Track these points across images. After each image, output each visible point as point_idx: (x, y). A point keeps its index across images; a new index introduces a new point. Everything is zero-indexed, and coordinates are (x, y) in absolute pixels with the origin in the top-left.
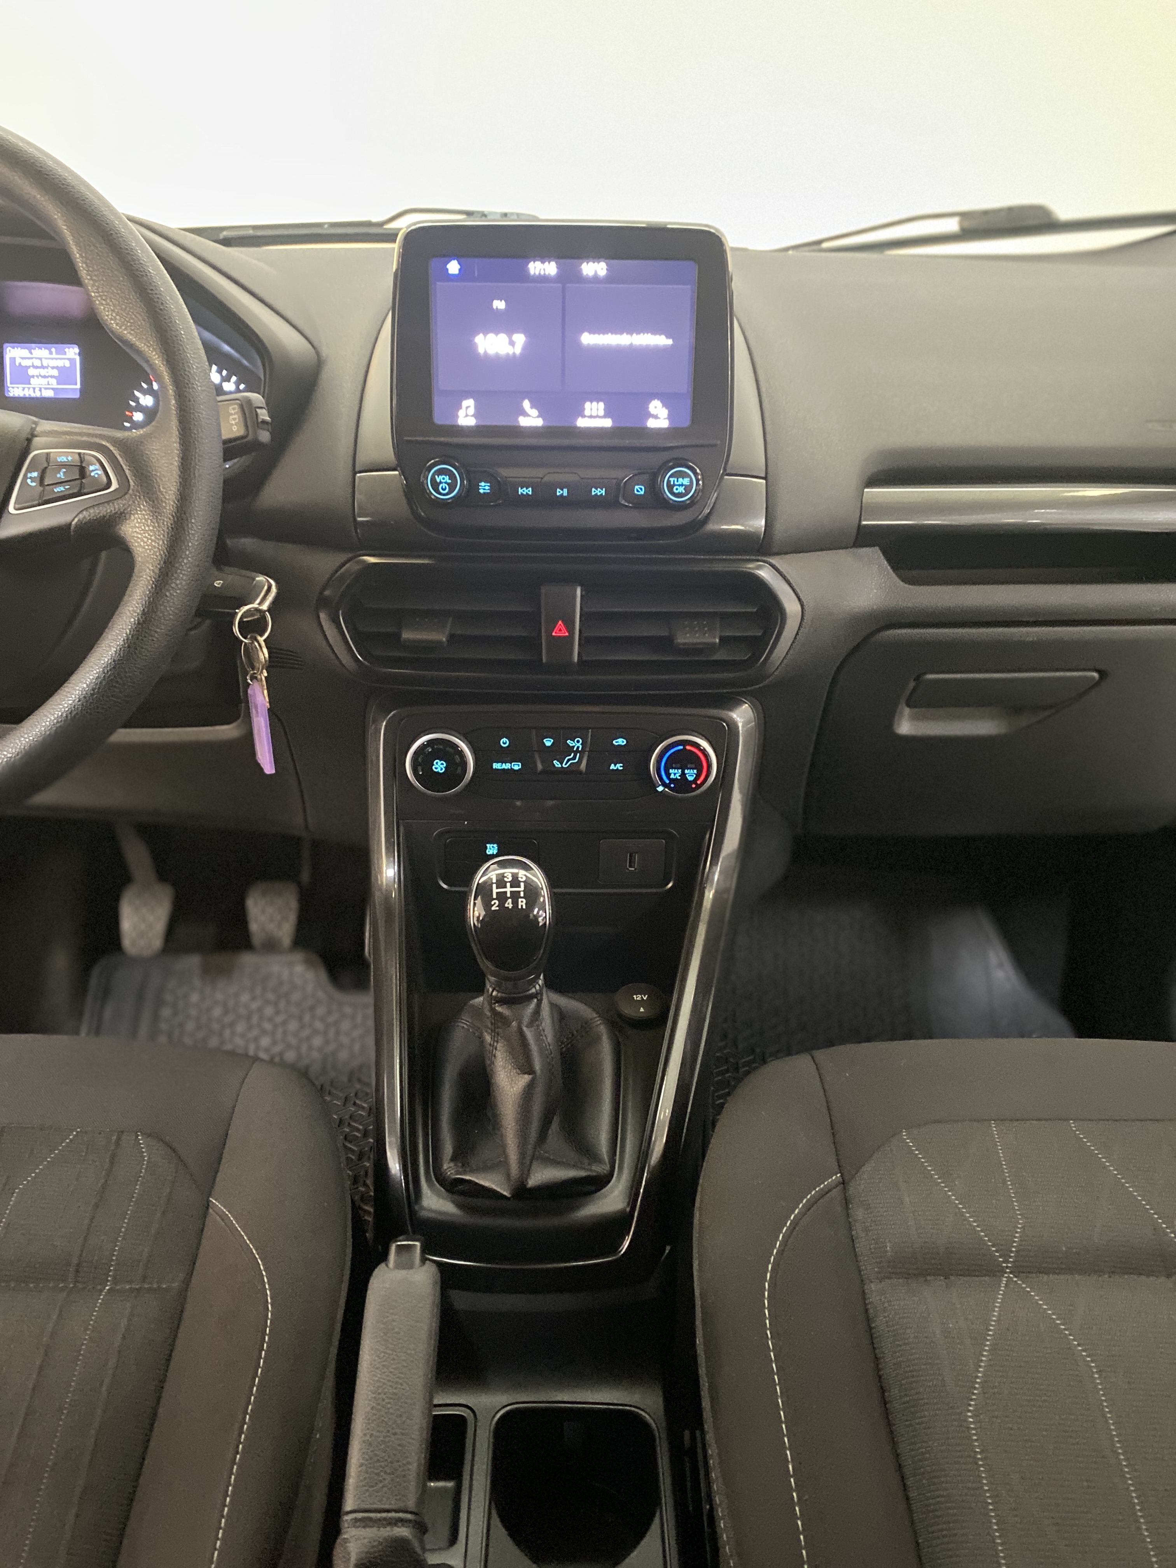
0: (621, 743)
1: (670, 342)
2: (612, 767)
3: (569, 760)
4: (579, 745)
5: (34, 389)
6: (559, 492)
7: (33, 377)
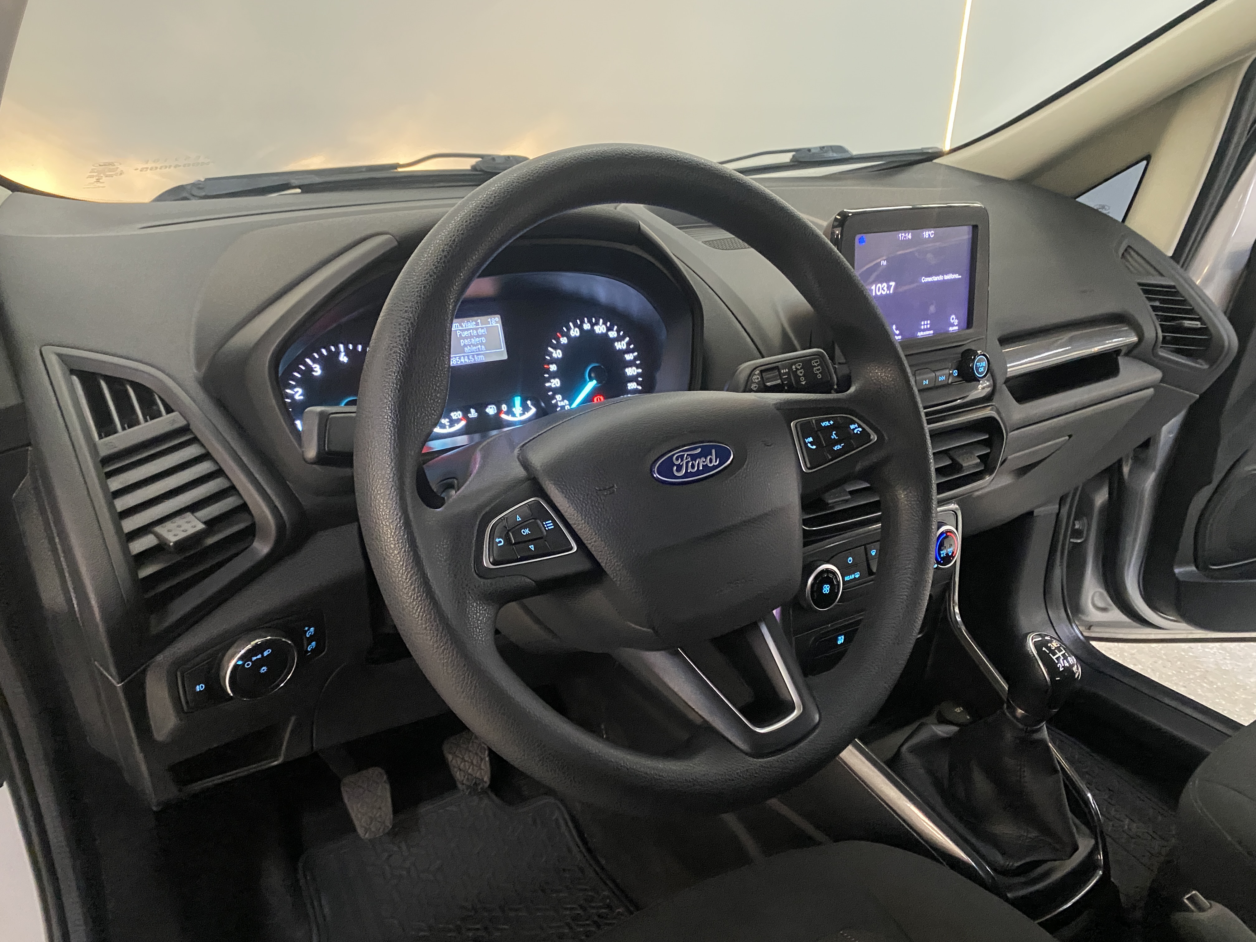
5: (468, 356)
6: (924, 382)
7: (465, 346)
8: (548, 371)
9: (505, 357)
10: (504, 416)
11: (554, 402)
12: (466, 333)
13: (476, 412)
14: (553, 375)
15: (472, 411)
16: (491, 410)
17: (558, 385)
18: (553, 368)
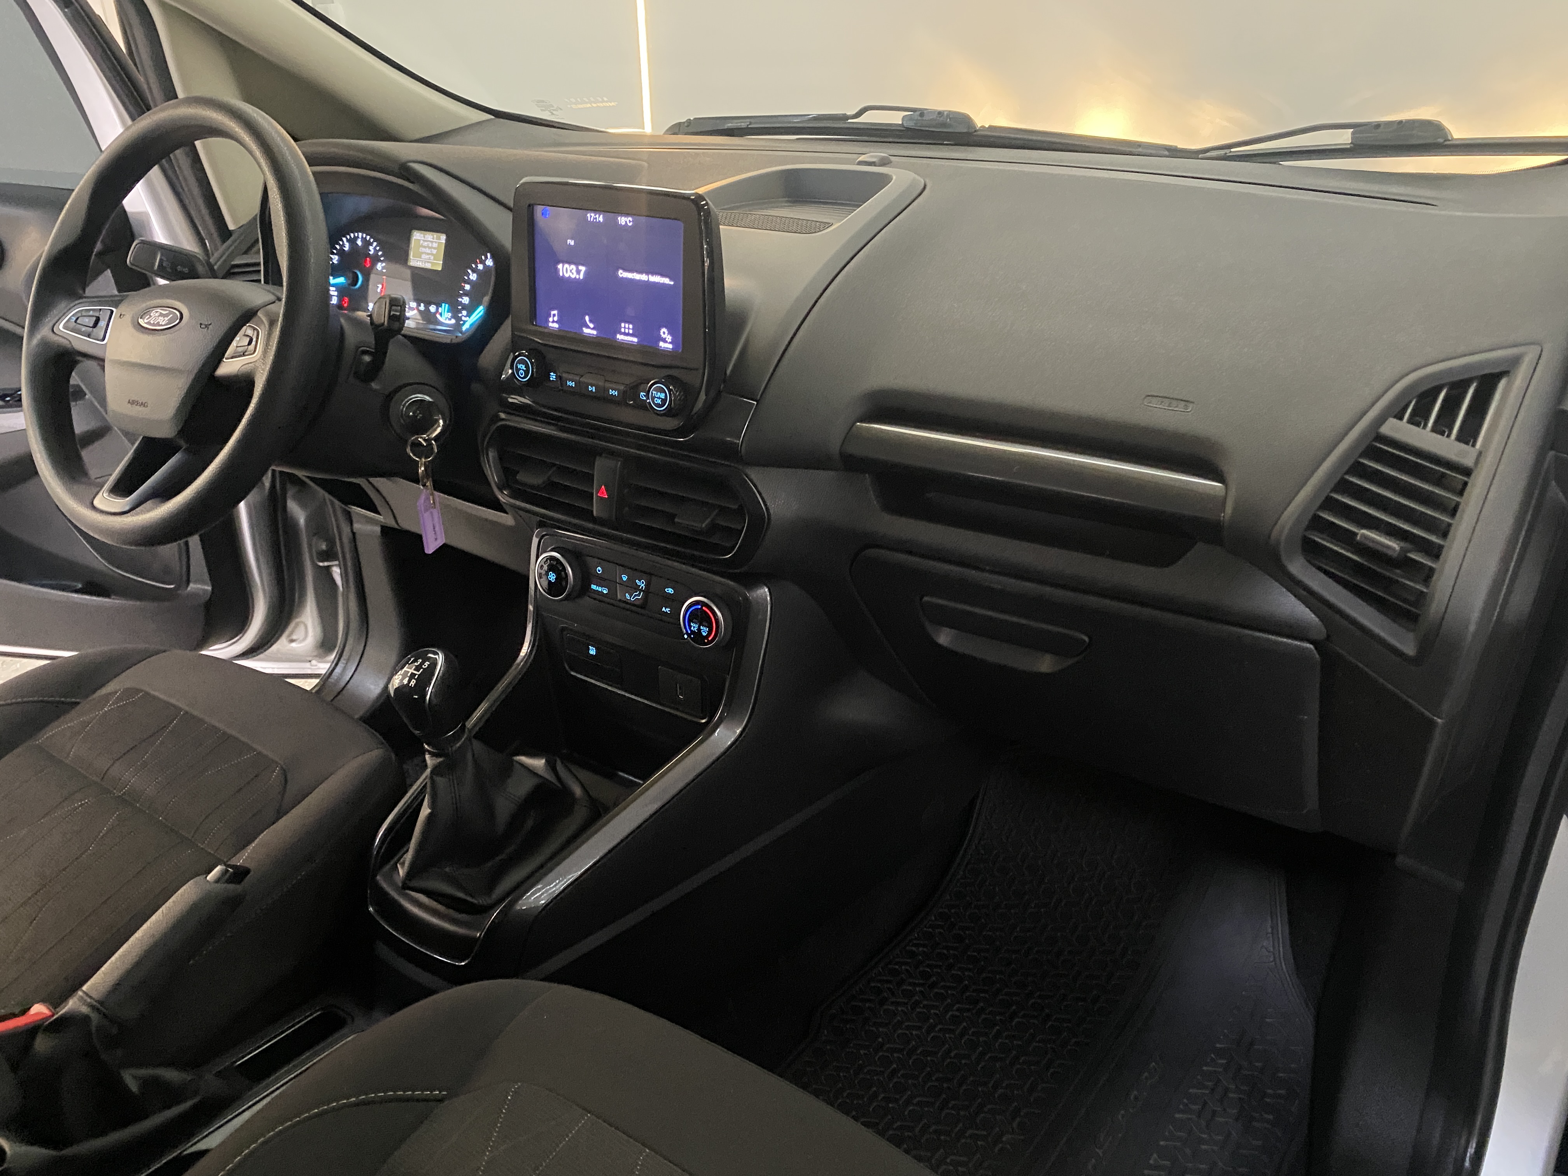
0: (670, 592)
1: (672, 283)
2: (664, 609)
3: (636, 595)
4: (643, 585)
5: (422, 261)
6: (590, 388)
7: (423, 253)
8: (463, 288)
9: (440, 269)
10: (438, 316)
11: (460, 315)
12: (426, 243)
13: (425, 306)
14: (466, 294)
15: (422, 305)
16: (433, 308)
17: (467, 302)
18: (467, 287)
